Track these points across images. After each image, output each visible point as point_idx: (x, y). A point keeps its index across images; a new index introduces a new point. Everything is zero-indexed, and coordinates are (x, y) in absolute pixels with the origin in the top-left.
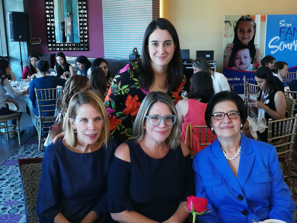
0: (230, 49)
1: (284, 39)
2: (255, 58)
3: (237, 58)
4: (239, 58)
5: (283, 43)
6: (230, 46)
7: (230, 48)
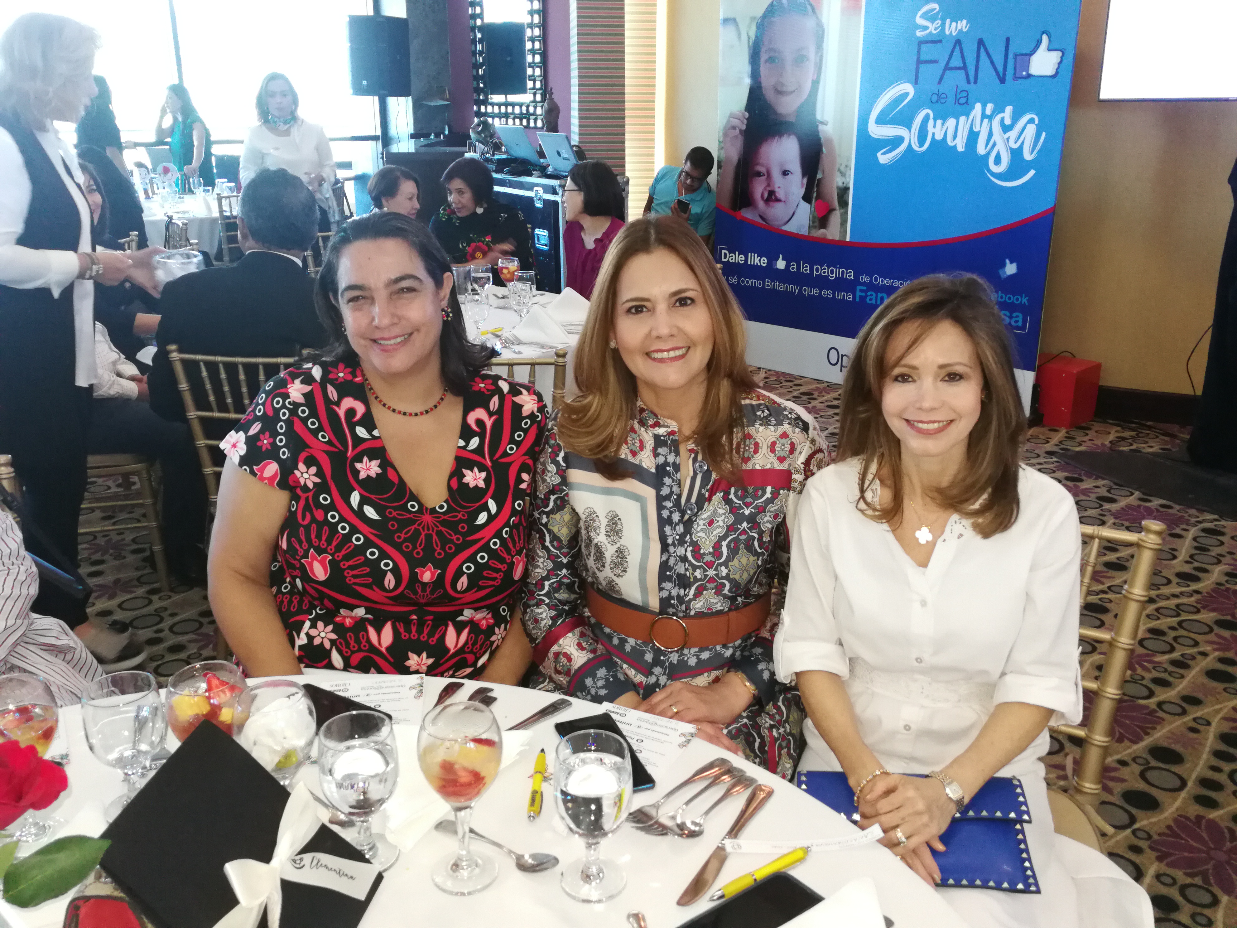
0: (736, 137)
1: (935, 98)
2: (819, 180)
3: (759, 174)
4: (764, 175)
5: (927, 117)
6: (736, 122)
7: (738, 131)
